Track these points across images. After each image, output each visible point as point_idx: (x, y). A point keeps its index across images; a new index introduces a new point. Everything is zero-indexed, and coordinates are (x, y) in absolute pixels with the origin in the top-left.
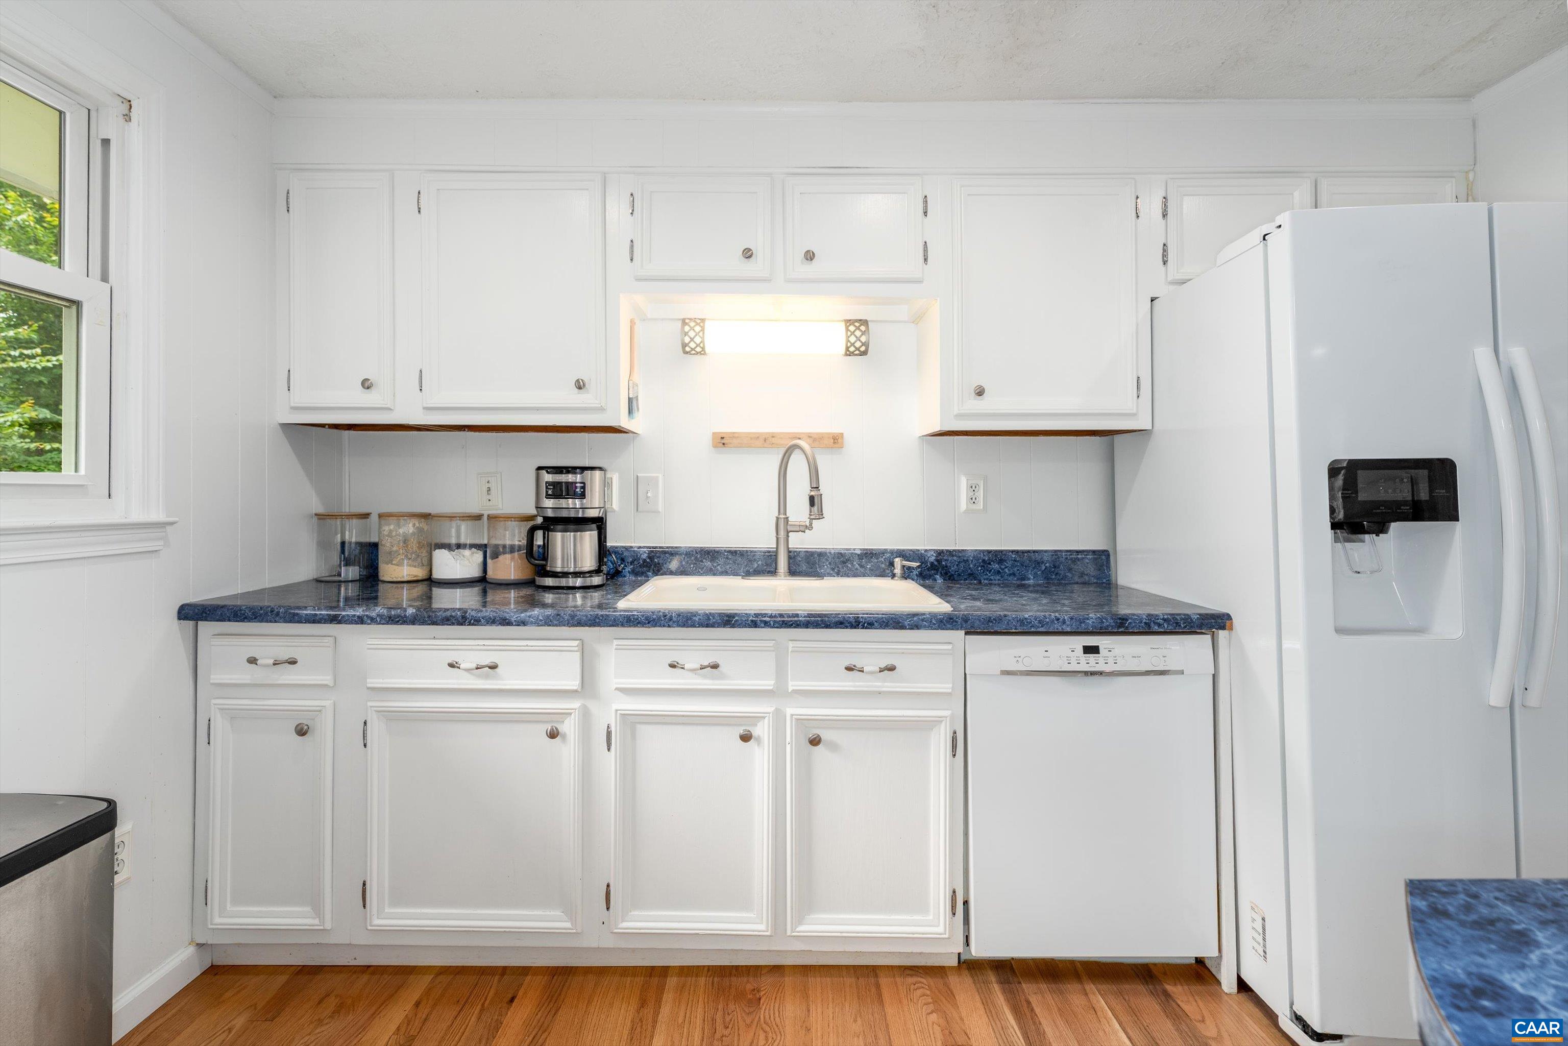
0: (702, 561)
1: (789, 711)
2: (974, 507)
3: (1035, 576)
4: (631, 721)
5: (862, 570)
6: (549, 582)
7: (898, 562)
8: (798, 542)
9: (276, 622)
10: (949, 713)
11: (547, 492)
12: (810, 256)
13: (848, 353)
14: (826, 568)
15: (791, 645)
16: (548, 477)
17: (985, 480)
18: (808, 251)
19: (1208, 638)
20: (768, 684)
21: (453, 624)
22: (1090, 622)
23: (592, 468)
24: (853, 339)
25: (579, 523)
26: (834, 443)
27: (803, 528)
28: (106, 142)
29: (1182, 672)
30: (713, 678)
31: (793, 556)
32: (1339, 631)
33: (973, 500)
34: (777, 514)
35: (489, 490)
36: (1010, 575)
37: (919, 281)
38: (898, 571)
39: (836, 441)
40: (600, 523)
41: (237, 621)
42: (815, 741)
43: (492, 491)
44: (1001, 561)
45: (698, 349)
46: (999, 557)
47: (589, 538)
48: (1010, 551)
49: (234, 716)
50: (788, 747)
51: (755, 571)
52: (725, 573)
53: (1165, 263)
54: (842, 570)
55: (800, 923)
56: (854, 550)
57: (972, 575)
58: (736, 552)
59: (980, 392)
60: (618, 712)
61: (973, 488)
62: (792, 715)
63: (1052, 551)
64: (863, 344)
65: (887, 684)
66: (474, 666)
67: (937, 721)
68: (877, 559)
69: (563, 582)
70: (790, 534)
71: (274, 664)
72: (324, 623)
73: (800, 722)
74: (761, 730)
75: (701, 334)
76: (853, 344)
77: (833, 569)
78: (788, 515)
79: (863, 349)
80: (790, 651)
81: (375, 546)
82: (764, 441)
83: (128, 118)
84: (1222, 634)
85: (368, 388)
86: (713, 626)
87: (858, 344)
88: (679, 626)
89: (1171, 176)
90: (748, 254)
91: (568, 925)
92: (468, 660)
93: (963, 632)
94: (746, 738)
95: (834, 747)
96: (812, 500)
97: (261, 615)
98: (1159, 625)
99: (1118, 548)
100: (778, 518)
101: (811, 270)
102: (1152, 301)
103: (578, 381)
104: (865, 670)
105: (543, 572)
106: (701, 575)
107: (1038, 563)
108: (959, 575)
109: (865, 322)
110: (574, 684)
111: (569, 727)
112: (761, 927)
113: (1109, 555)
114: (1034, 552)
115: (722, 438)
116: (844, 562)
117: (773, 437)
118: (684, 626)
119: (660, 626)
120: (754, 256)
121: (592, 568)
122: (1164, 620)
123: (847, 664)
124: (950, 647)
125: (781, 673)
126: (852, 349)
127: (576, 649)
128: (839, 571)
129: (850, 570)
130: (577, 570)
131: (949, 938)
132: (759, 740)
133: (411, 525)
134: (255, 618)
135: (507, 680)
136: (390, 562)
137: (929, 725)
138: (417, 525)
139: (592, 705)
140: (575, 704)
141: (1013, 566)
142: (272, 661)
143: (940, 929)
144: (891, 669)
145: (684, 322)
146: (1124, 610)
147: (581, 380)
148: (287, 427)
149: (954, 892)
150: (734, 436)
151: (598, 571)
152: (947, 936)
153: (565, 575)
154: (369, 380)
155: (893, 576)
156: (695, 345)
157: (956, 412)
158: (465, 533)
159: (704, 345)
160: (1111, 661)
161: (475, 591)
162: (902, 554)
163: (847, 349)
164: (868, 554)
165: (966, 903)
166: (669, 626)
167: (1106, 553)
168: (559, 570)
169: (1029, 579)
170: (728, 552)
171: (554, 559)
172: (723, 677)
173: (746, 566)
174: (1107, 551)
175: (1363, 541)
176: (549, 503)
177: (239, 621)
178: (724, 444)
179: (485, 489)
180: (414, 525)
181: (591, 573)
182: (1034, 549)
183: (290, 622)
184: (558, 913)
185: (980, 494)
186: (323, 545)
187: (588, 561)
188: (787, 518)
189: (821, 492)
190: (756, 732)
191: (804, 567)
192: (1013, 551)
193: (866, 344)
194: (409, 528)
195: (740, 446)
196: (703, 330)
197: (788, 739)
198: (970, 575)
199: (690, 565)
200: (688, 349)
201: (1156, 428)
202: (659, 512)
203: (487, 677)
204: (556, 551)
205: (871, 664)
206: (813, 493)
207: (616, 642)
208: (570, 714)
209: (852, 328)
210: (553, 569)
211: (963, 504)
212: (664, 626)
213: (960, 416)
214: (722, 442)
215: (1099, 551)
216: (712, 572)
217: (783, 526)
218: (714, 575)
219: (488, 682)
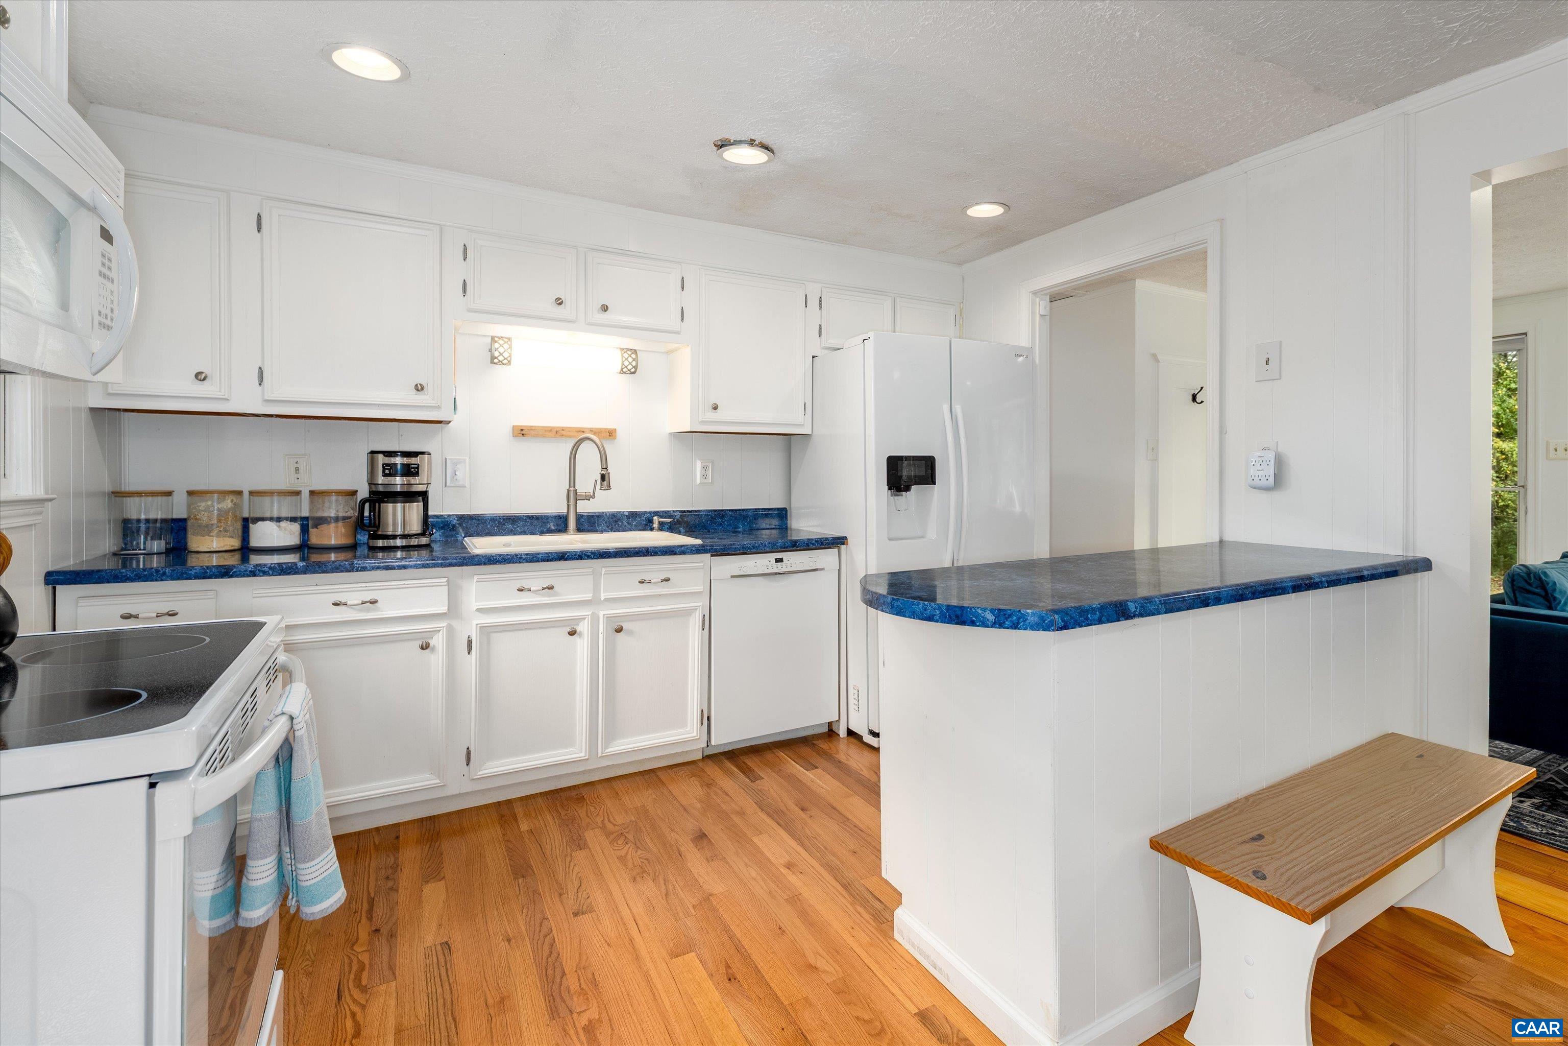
0: (504, 524)
1: (601, 613)
2: (706, 481)
3: (744, 525)
4: (485, 630)
5: (629, 526)
6: (380, 543)
7: (655, 518)
9: (162, 580)
10: (701, 604)
11: (384, 472)
12: (605, 308)
13: (622, 372)
14: (603, 526)
15: (603, 570)
17: (713, 463)
18: (603, 305)
19: (836, 550)
20: (589, 596)
21: (342, 571)
22: (779, 544)
23: (423, 453)
24: (626, 363)
25: (409, 496)
26: (610, 435)
27: (588, 497)
29: (823, 569)
30: (549, 596)
31: (579, 517)
32: (890, 539)
33: (704, 476)
34: (568, 488)
35: (297, 470)
36: (728, 525)
37: (678, 333)
38: (656, 525)
39: (611, 434)
40: (424, 495)
41: (117, 582)
42: (619, 630)
43: (301, 471)
44: (723, 517)
45: (505, 362)
46: (721, 514)
47: (415, 510)
48: (728, 510)
50: (601, 636)
51: (548, 530)
52: (524, 533)
53: (820, 336)
54: (614, 527)
55: (607, 747)
56: (623, 512)
57: (704, 527)
58: (532, 516)
59: (715, 408)
60: (479, 625)
61: (705, 468)
62: (604, 615)
63: (753, 509)
64: (633, 367)
65: (664, 589)
66: (361, 602)
67: (694, 609)
68: (640, 518)
69: (392, 543)
70: (578, 501)
71: (157, 617)
72: (215, 578)
73: (609, 618)
74: (584, 628)
75: (509, 351)
76: (626, 367)
77: (608, 527)
78: (576, 488)
79: (633, 370)
80: (603, 573)
81: (183, 522)
82: (558, 433)
84: (843, 547)
85: (204, 380)
86: (551, 560)
87: (630, 367)
88: (527, 562)
89: (824, 285)
90: (559, 301)
91: (438, 781)
92: (354, 598)
93: (709, 555)
94: (572, 633)
95: (630, 633)
96: (603, 478)
97: (145, 575)
98: (813, 544)
99: (792, 506)
100: (569, 491)
101: (604, 317)
102: (813, 357)
103: (417, 385)
104: (652, 581)
105: (376, 536)
106: (503, 535)
107: (745, 517)
108: (696, 527)
109: (635, 352)
110: (443, 609)
111: (438, 641)
112: (582, 755)
113: (787, 511)
114: (743, 510)
115: (522, 430)
116: (616, 521)
117: (563, 430)
118: (531, 562)
119: (513, 563)
120: (563, 305)
121: (419, 532)
122: (815, 541)
123: (640, 579)
124: (702, 564)
125: (596, 589)
126: (625, 370)
127: (446, 583)
128: (612, 528)
129: (621, 526)
130: (406, 533)
131: (699, 739)
132: (580, 635)
133: (229, 501)
134: (138, 579)
135: (386, 610)
136: (200, 535)
137: (689, 612)
138: (235, 501)
139: (455, 624)
140: (443, 624)
141: (730, 520)
142: (155, 615)
143: (695, 734)
144: (667, 580)
145: (493, 338)
146: (794, 538)
147: (420, 384)
149: (702, 711)
150: (531, 428)
151: (423, 534)
152: (698, 737)
153: (394, 537)
154: (202, 373)
155: (652, 529)
156: (503, 358)
157: (700, 419)
158: (277, 507)
159: (511, 359)
160: (789, 566)
162: (657, 513)
163: (622, 369)
164: (633, 515)
165: (709, 718)
166: (520, 562)
167: (785, 510)
168: (390, 533)
169: (740, 528)
170: (526, 516)
171: (386, 525)
172: (557, 595)
173: (541, 527)
174: (785, 508)
175: (902, 495)
177: (119, 582)
178: (523, 434)
179: (293, 470)
180: (232, 501)
181: (417, 535)
182: (743, 508)
183: (178, 579)
184: (427, 776)
185: (709, 472)
188: (576, 490)
189: (609, 471)
190: (579, 629)
191: (586, 526)
192: (730, 510)
193: (636, 367)
194: (224, 504)
195: (537, 436)
196: (510, 347)
197: (601, 630)
198: (702, 526)
199: (494, 527)
200: (496, 361)
201: (814, 433)
202: (465, 487)
203: (368, 610)
204: (387, 520)
205: (656, 577)
206: (603, 472)
207: (476, 577)
208: (439, 631)
209: (626, 356)
210: (385, 533)
211: (698, 481)
212: (516, 563)
213: (703, 422)
214: (521, 432)
215: (781, 508)
216: (513, 532)
217: (573, 496)
218: (515, 534)
219: (369, 614)
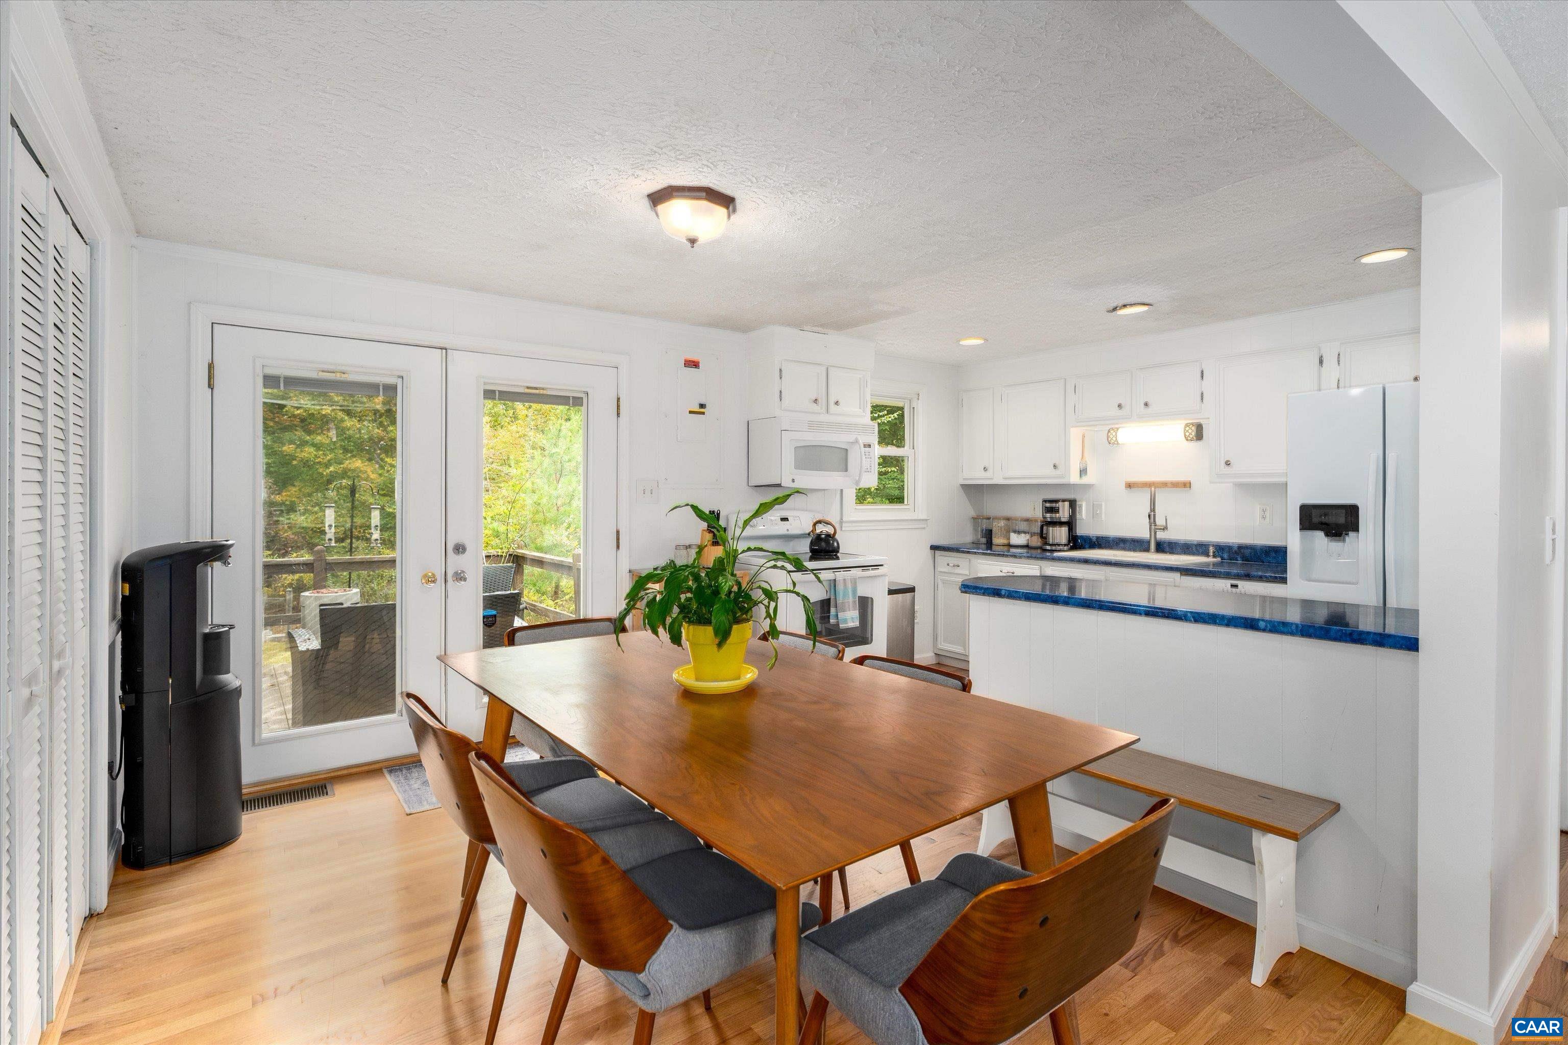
2: (1264, 521)
6: (1048, 547)
7: (1212, 549)
8: (1161, 535)
11: (1047, 510)
12: (1147, 405)
14: (1170, 550)
16: (1048, 505)
17: (1272, 507)
18: (1146, 403)
21: (1001, 556)
24: (1187, 434)
25: (1061, 524)
27: (1163, 529)
28: (914, 408)
31: (1157, 542)
33: (1264, 518)
34: (1150, 521)
35: (1025, 509)
37: (1199, 412)
38: (1211, 553)
39: (1185, 485)
40: (1068, 523)
41: (947, 551)
43: (1027, 509)
44: (1276, 552)
45: (1115, 443)
46: (1275, 549)
47: (1063, 531)
49: (944, 582)
51: (1140, 548)
52: (1130, 549)
58: (1135, 540)
59: (1228, 464)
61: (1263, 511)
64: (1195, 436)
69: (1054, 548)
70: (1157, 531)
72: (972, 555)
76: (1189, 436)
79: (1197, 438)
81: (991, 531)
82: (1145, 486)
83: (918, 399)
85: (986, 470)
87: (1191, 436)
90: (1120, 406)
93: (1179, 574)
97: (955, 551)
100: (1150, 524)
101: (1149, 410)
105: (1046, 544)
109: (1197, 424)
115: (1129, 484)
116: (1188, 548)
120: (1123, 407)
121: (1066, 542)
126: (1189, 438)
130: (1060, 543)
134: (953, 551)
136: (995, 537)
145: (1109, 431)
147: (1055, 465)
148: (962, 485)
150: (1134, 483)
151: (1069, 543)
153: (1055, 545)
154: (986, 467)
155: (1210, 556)
157: (1217, 474)
158: (1018, 526)
161: (1039, 551)
163: (1186, 438)
168: (1052, 543)
170: (1131, 540)
171: (1049, 539)
173: (1135, 546)
176: (1048, 515)
178: (1131, 487)
179: (1023, 509)
180: (1004, 523)
181: (1065, 545)
185: (1268, 514)
186: (975, 530)
187: (1064, 540)
188: (1155, 524)
191: (1161, 548)
194: (1002, 523)
195: (1135, 488)
199: (1114, 545)
200: (1110, 442)
202: (1103, 520)
204: (1051, 535)
206: (1151, 513)
209: (1187, 428)
210: (1050, 543)
211: (1258, 520)
213: (1219, 476)
214: (1129, 486)
217: (1153, 528)
